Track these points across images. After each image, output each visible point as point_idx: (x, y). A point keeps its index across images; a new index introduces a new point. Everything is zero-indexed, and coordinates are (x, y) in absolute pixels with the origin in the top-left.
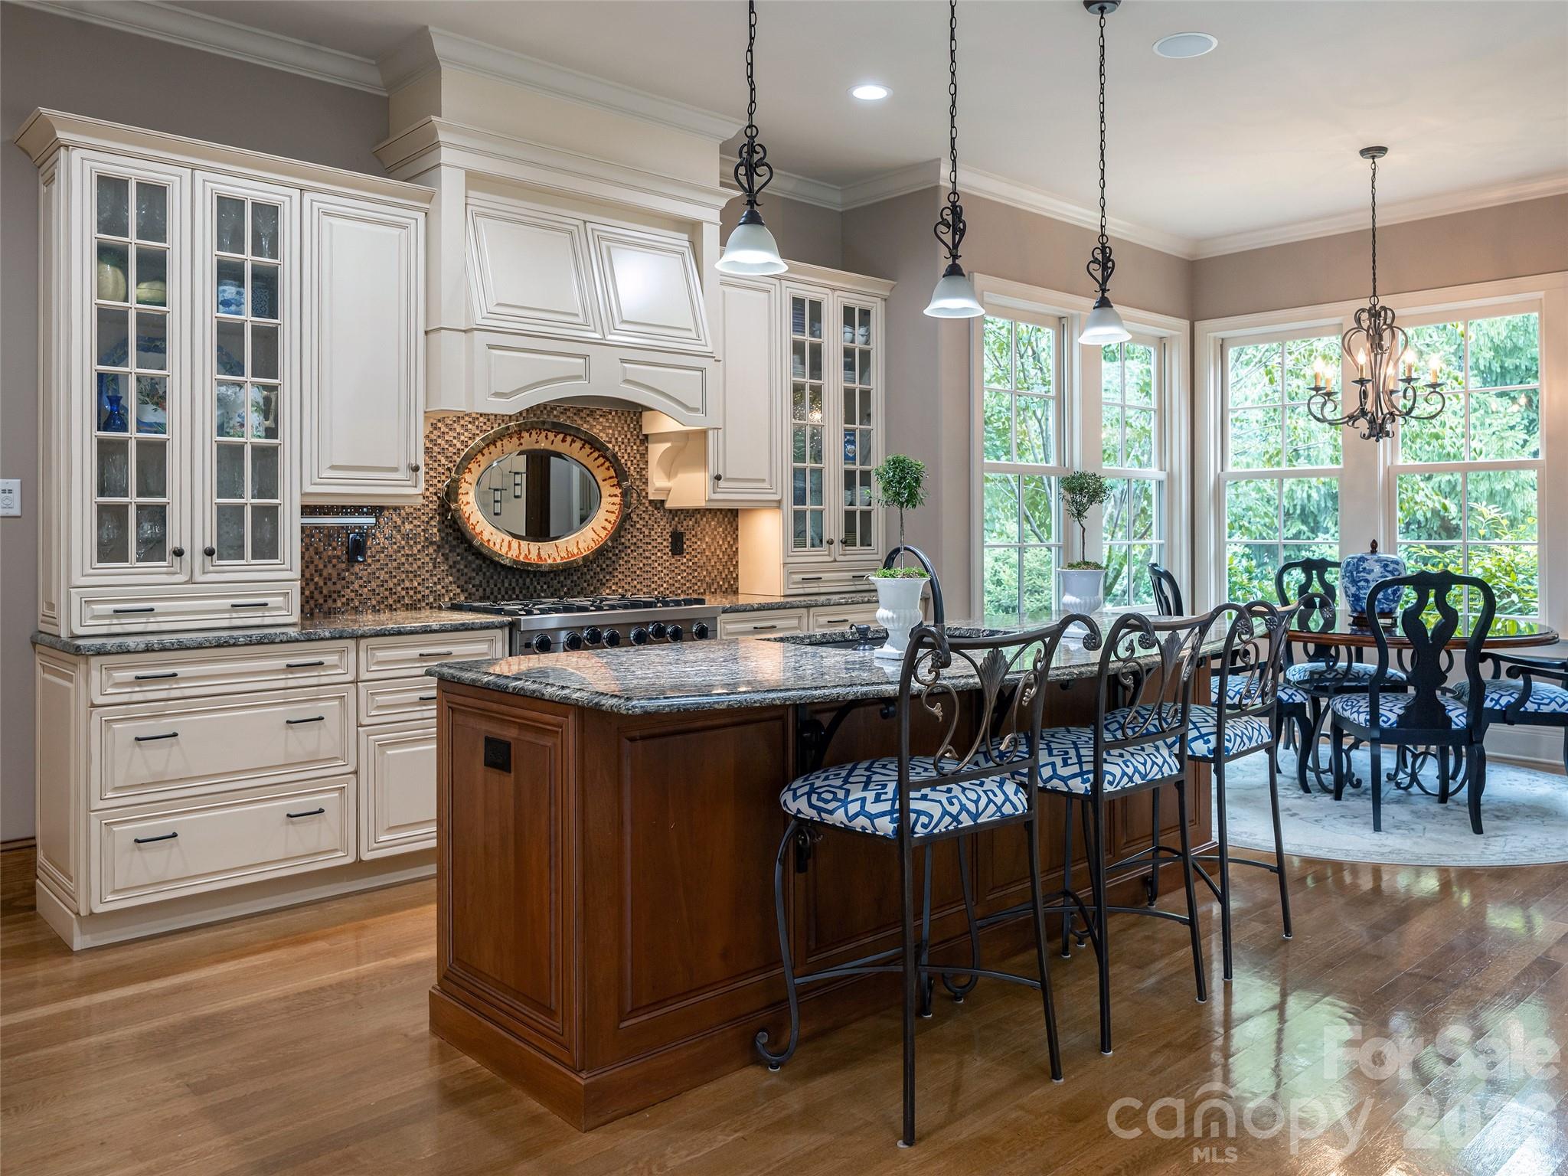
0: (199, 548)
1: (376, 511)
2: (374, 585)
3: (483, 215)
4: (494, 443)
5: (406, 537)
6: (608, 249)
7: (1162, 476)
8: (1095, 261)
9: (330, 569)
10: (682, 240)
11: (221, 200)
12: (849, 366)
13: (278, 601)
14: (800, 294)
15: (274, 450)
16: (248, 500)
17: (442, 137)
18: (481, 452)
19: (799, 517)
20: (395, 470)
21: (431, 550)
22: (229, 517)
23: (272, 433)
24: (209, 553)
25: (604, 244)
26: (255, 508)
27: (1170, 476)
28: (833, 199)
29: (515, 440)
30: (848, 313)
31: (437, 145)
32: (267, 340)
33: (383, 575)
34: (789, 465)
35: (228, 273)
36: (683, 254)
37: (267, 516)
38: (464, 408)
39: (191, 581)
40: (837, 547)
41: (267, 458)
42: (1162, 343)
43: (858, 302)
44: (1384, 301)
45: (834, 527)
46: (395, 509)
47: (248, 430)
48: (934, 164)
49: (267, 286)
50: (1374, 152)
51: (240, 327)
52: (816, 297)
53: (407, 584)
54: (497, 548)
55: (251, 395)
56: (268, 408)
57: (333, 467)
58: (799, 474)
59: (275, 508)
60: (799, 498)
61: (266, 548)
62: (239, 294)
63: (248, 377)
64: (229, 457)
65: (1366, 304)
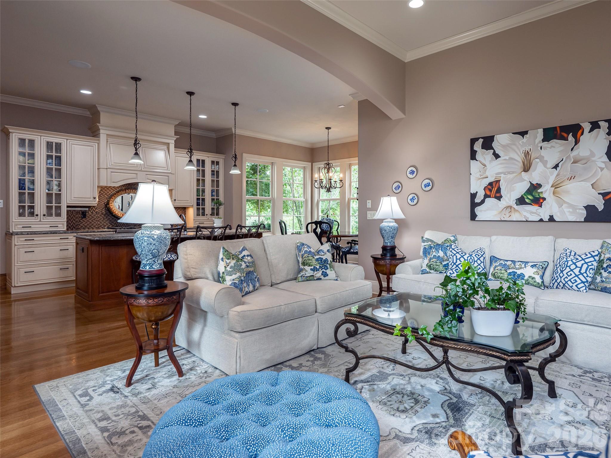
0: (42, 214)
1: (89, 207)
2: (88, 223)
3: (111, 143)
4: (119, 192)
5: (96, 213)
6: (145, 150)
7: (304, 200)
8: (233, 157)
9: (77, 219)
10: (165, 147)
11: (48, 142)
12: (213, 175)
13: (61, 225)
14: (199, 158)
15: (60, 194)
16: (54, 205)
17: (100, 128)
18: (115, 194)
19: (198, 209)
20: (90, 198)
21: (103, 216)
22: (49, 208)
23: (60, 190)
24: (44, 215)
25: (143, 149)
26: (55, 206)
27: (306, 200)
28: (213, 135)
29: (124, 191)
30: (213, 162)
31: (99, 129)
32: (59, 171)
33: (90, 221)
34: (195, 197)
35: (49, 157)
36: (165, 150)
37: (59, 208)
38: (105, 185)
39: (40, 221)
40: (209, 216)
41: (58, 196)
42: (304, 168)
43: (215, 160)
44: (330, 162)
45: (208, 211)
46: (94, 207)
47: (54, 190)
48: (231, 129)
49: (59, 159)
50: (328, 128)
51: (52, 169)
52: (203, 159)
53: (97, 223)
54: (119, 215)
55: (55, 183)
56: (59, 185)
57: (74, 198)
58: (198, 199)
59: (60, 206)
60: (198, 204)
61: (58, 215)
62: (52, 161)
63: (54, 179)
64: (49, 195)
65: (326, 162)
